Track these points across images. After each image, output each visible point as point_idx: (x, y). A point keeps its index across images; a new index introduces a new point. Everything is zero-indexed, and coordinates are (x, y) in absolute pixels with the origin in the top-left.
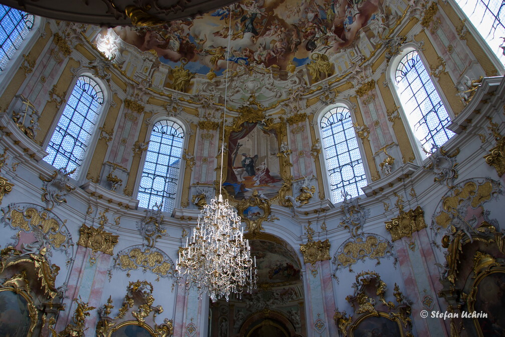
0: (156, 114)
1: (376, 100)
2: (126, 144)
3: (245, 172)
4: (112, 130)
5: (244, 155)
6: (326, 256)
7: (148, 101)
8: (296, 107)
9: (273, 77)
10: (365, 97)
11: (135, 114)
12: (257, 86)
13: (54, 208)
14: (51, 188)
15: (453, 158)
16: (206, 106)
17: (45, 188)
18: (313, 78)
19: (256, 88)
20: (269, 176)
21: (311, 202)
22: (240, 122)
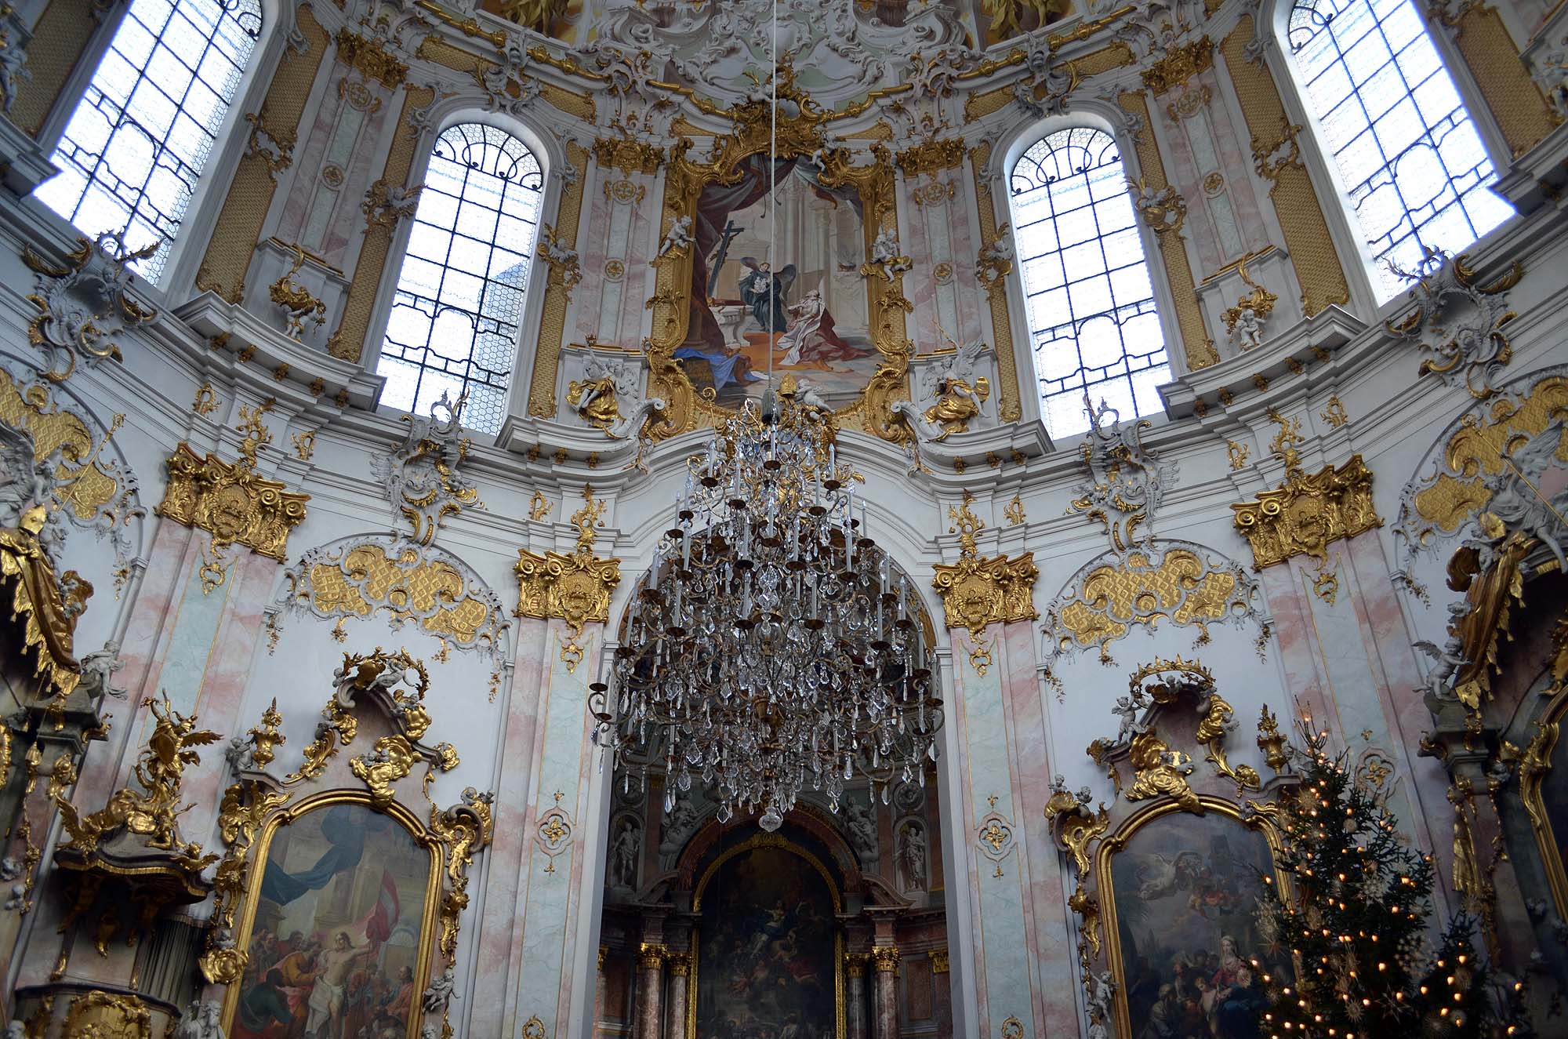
0: (446, 95)
1: (1216, 104)
2: (342, 188)
3: (751, 319)
4: (293, 131)
5: (748, 262)
6: (1019, 610)
7: (420, 50)
8: (931, 120)
9: (856, 12)
10: (1175, 94)
11: (373, 86)
12: (799, 39)
13: (75, 376)
14: (64, 304)
15: (1498, 298)
16: (619, 87)
17: (41, 297)
18: (995, 25)
19: (796, 45)
20: (832, 338)
21: (974, 427)
22: (739, 154)
